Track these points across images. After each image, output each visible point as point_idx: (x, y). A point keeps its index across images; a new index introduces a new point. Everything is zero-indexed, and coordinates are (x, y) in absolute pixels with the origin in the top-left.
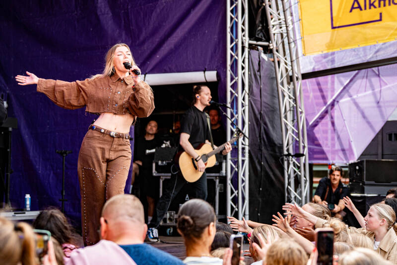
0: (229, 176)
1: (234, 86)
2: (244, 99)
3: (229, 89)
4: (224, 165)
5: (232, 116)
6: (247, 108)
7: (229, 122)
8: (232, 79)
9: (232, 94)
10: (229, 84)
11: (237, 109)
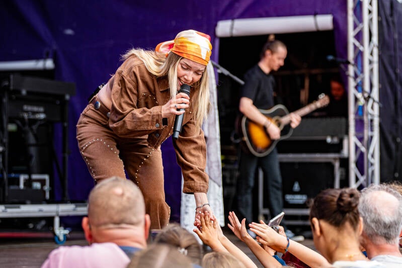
0: (353, 158)
1: (359, 37)
2: (371, 54)
3: (352, 40)
4: (345, 142)
5: (356, 76)
6: (376, 67)
7: (352, 83)
8: (355, 27)
9: (355, 47)
10: (351, 33)
11: (362, 66)
